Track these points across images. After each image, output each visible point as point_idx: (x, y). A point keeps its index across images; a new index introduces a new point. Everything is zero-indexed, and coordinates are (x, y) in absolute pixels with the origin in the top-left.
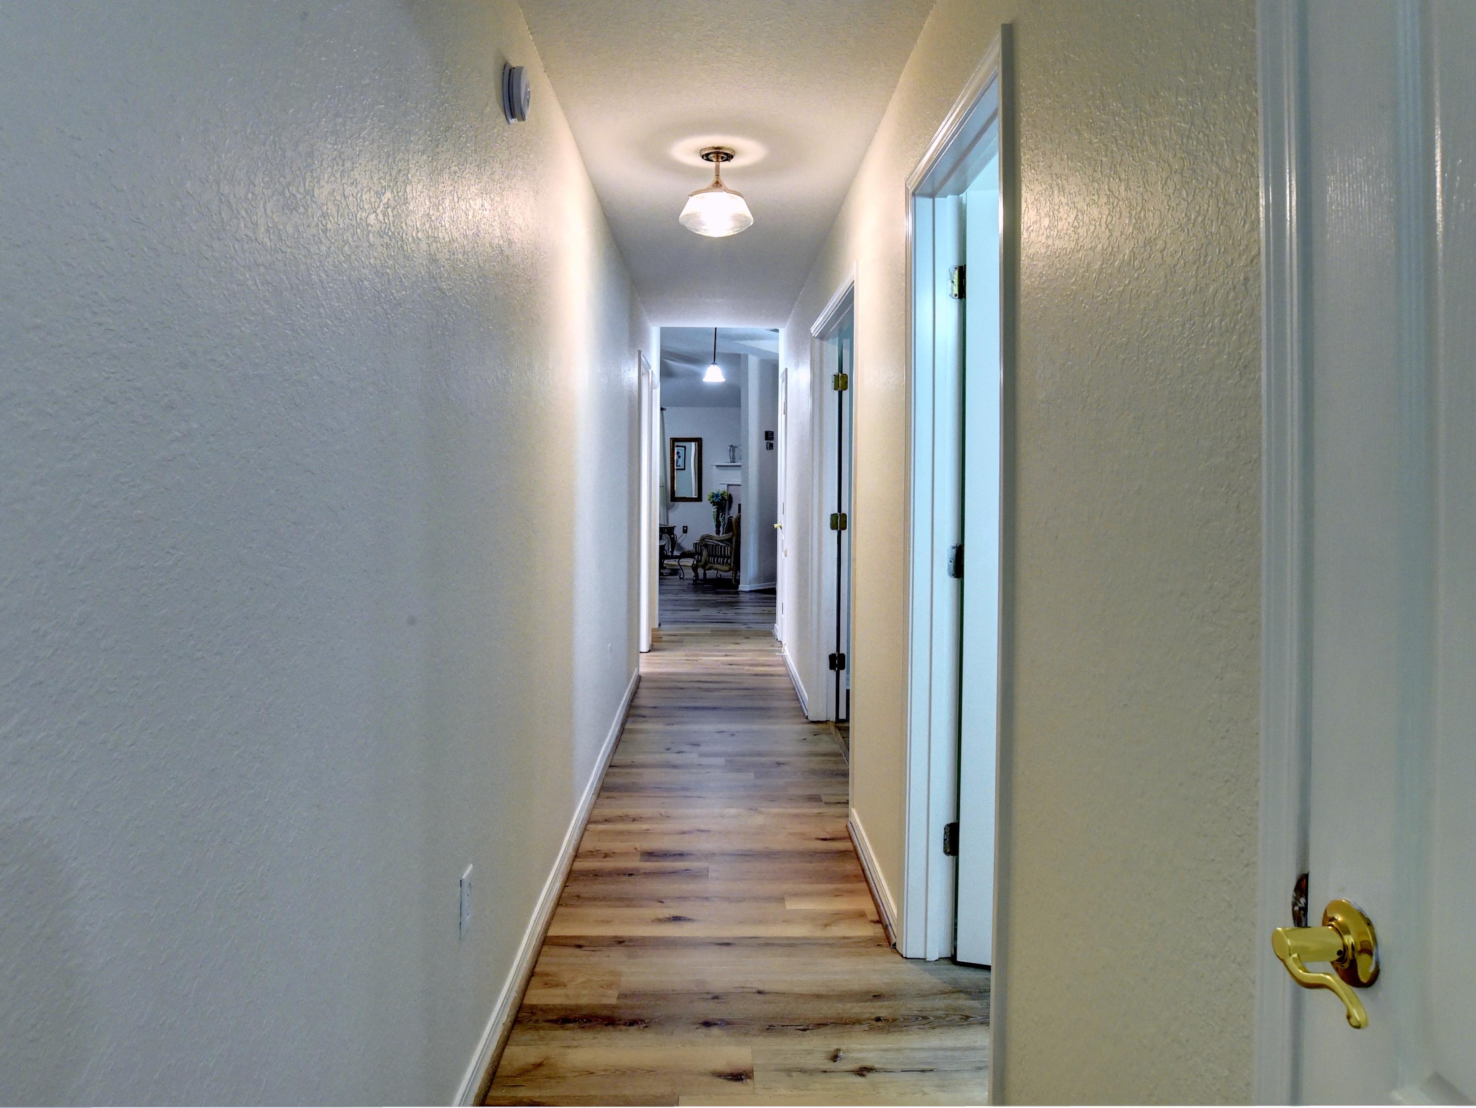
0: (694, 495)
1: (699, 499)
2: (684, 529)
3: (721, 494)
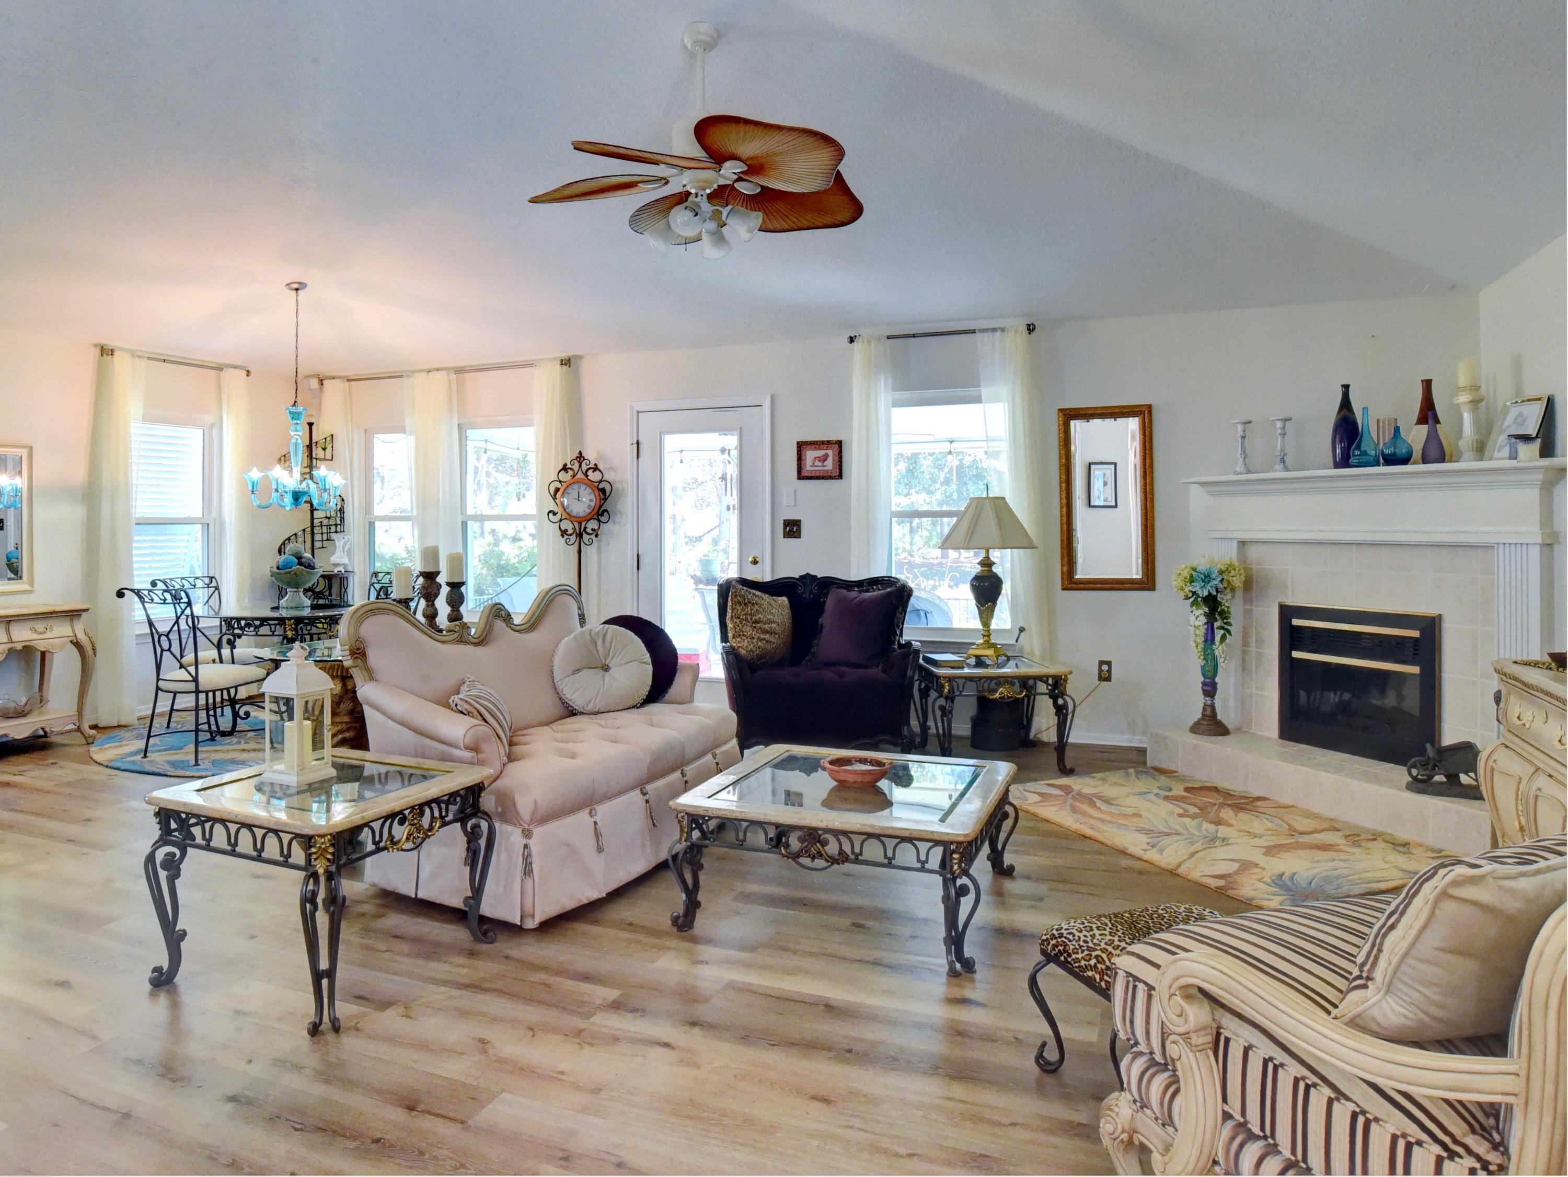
0: (1135, 572)
1: (1147, 582)
2: (1100, 670)
3: (1221, 572)
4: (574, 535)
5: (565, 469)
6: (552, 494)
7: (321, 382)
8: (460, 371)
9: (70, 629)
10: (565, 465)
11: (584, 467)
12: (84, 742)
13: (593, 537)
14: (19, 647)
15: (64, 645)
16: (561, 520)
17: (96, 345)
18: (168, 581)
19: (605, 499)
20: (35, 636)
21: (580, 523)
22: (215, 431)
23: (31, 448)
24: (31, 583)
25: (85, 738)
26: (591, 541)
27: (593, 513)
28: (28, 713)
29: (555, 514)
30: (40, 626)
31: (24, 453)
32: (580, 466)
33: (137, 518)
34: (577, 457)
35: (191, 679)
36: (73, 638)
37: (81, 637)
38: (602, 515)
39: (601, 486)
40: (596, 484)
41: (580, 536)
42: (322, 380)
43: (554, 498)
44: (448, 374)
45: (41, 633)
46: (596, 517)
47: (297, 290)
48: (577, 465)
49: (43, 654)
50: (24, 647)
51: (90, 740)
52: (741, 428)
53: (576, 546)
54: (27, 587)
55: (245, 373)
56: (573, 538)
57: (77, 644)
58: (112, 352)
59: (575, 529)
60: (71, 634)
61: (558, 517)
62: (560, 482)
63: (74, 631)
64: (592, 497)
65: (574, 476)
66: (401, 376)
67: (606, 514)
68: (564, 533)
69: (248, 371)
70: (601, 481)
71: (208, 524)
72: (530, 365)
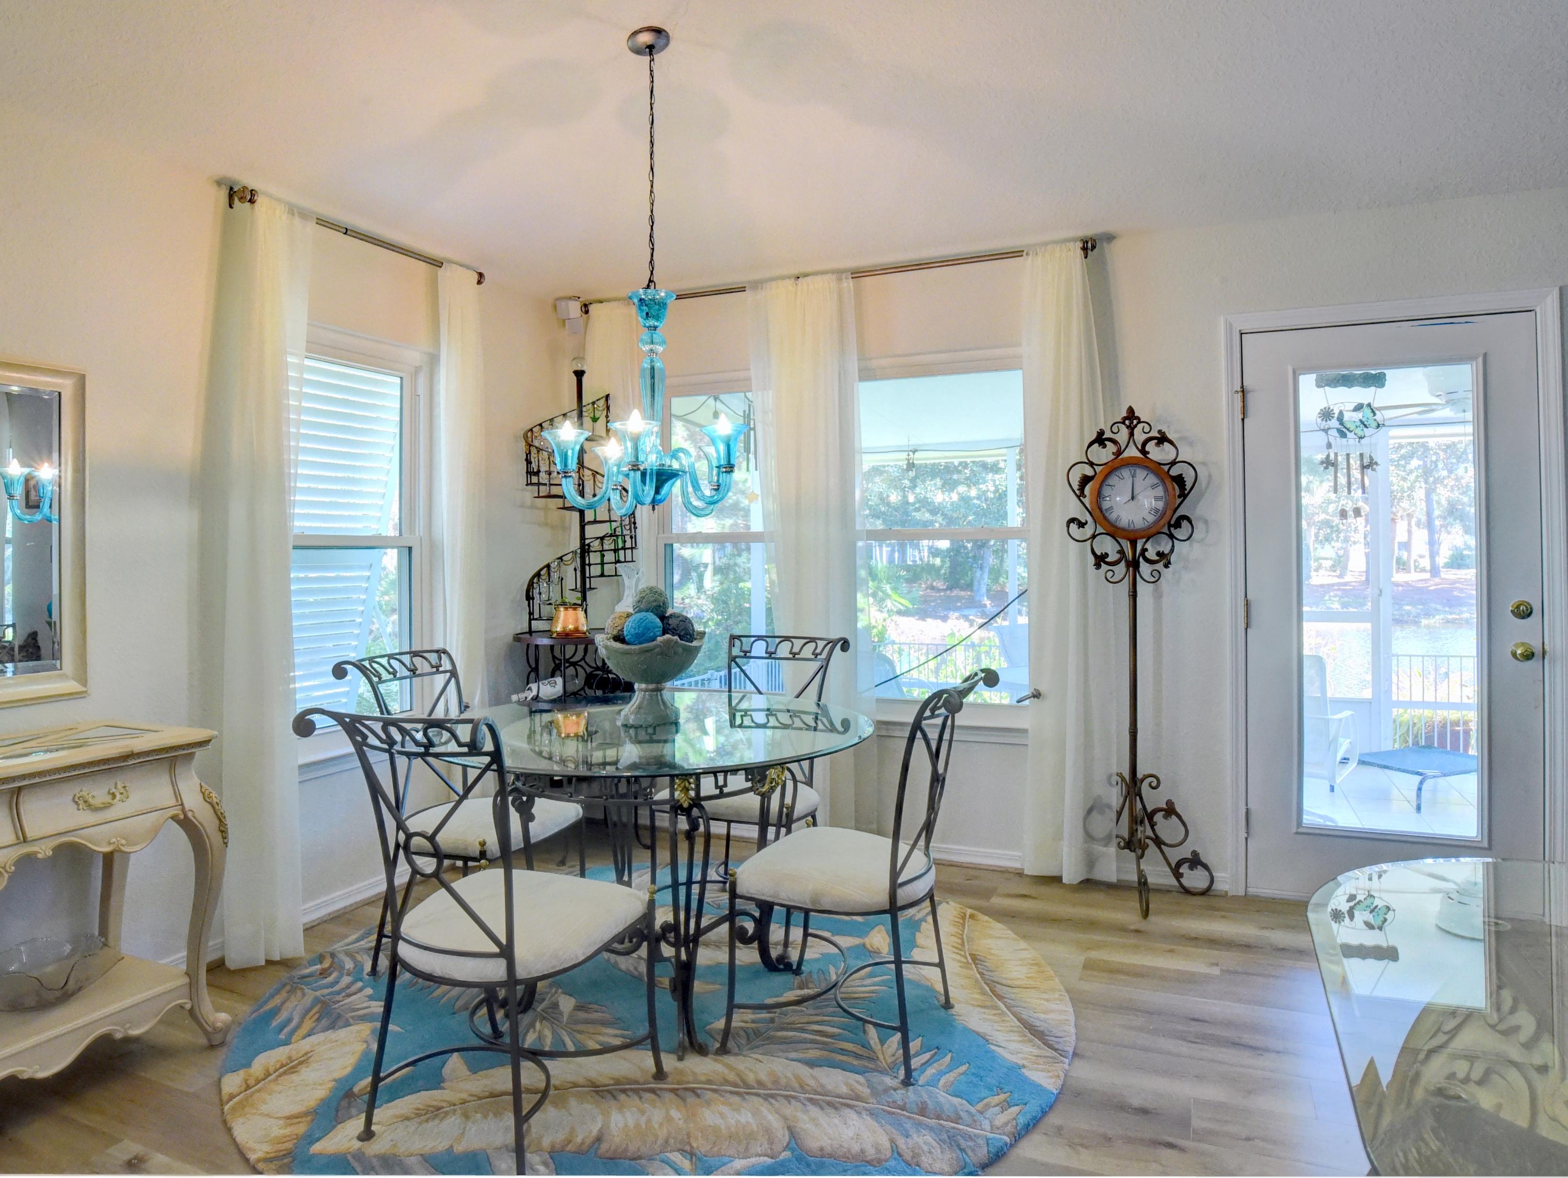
4: (1123, 564)
5: (1100, 440)
6: (1076, 487)
7: (586, 308)
8: (858, 274)
9: (169, 790)
10: (1101, 433)
11: (1139, 436)
12: (203, 1041)
13: (1159, 566)
14: (44, 850)
15: (155, 831)
16: (1094, 537)
17: (219, 183)
18: (366, 664)
19: (1184, 495)
20: (88, 818)
21: (1134, 544)
22: (422, 381)
23: (82, 378)
24: (82, 676)
25: (206, 1033)
26: (1155, 573)
27: (1162, 522)
28: (73, 994)
29: (1082, 525)
30: (97, 792)
31: (67, 387)
32: (1132, 434)
33: (297, 537)
34: (1125, 419)
35: (496, 950)
36: (177, 811)
37: (193, 801)
38: (1178, 525)
39: (1174, 472)
40: (1166, 468)
41: (1134, 565)
42: (586, 305)
43: (1081, 495)
44: (839, 280)
45: (96, 809)
46: (1166, 530)
47: (651, 48)
48: (1124, 432)
49: (108, 859)
50: (58, 849)
51: (217, 1039)
52: (1485, 356)
53: (1125, 586)
54: (72, 686)
55: (476, 277)
56: (1121, 569)
57: (186, 823)
58: (251, 197)
59: (1122, 552)
60: (173, 802)
61: (1089, 531)
62: (1091, 464)
63: (177, 795)
64: (1160, 491)
65: (1119, 453)
66: (742, 289)
67: (1185, 523)
68: (1100, 560)
69: (481, 275)
70: (1173, 463)
71: (410, 549)
72: (1016, 254)
